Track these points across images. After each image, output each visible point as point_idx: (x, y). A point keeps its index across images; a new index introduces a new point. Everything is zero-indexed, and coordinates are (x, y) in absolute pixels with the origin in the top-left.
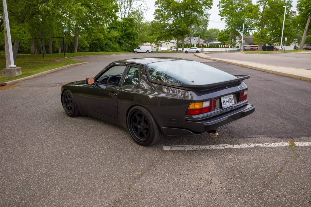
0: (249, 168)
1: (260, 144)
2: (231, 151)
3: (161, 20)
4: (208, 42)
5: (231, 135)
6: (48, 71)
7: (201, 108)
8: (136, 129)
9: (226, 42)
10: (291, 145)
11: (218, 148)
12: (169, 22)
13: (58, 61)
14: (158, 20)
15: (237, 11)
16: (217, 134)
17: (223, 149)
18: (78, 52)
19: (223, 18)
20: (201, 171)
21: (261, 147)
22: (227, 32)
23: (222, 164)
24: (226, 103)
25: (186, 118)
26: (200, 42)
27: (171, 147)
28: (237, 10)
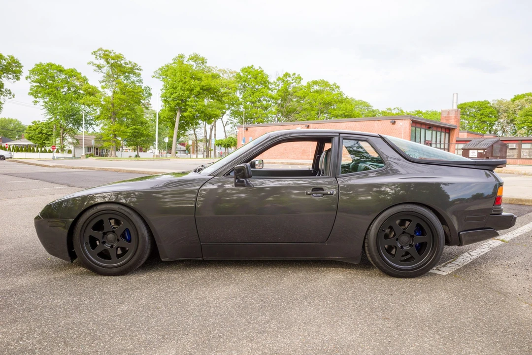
9: (45, 143)
15: (63, 92)
17: (481, 258)
19: (37, 100)
25: (493, 211)
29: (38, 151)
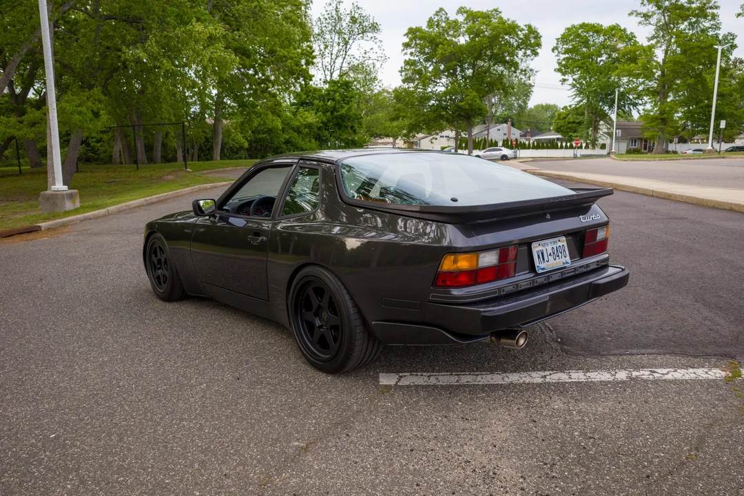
0: (608, 436)
1: (642, 372)
2: (562, 389)
3: (417, 85)
4: (532, 136)
5: (566, 347)
6: (143, 199)
7: (474, 268)
8: (311, 327)
9: (574, 135)
10: (730, 375)
11: (528, 380)
12: (436, 88)
13: (170, 177)
14: (411, 85)
15: (600, 61)
16: (522, 341)
17: (539, 385)
18: (221, 159)
19: (566, 77)
20: (472, 443)
21: (645, 381)
22: (577, 111)
23: (531, 425)
24: (546, 259)
25: (432, 296)
26: (512, 136)
27: (401, 377)
28: (599, 59)
29: (562, 147)
